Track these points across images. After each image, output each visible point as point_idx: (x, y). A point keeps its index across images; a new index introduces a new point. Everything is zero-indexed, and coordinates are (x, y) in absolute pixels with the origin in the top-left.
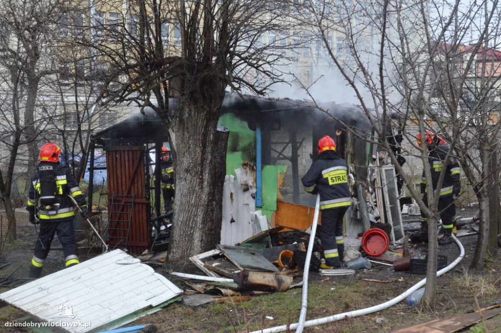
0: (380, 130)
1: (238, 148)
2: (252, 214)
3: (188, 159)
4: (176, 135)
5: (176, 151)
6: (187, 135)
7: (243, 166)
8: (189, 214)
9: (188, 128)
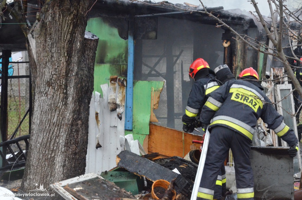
0: (275, 39)
1: (106, 60)
2: (122, 138)
3: (50, 71)
4: (37, 42)
5: (36, 60)
6: (49, 42)
7: (110, 82)
8: (50, 135)
9: (51, 34)
